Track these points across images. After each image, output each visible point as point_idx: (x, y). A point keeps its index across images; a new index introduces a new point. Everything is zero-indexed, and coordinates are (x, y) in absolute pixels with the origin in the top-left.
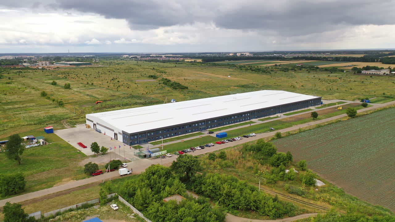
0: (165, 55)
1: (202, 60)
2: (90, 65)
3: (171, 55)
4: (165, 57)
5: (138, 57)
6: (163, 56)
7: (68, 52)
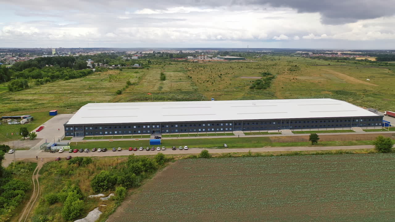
0: (342, 52)
1: (376, 59)
2: (244, 60)
3: (349, 52)
4: (341, 54)
5: (310, 53)
6: (339, 53)
7: (247, 48)
